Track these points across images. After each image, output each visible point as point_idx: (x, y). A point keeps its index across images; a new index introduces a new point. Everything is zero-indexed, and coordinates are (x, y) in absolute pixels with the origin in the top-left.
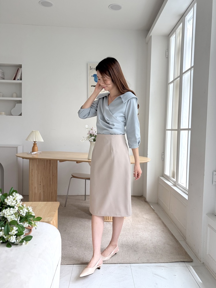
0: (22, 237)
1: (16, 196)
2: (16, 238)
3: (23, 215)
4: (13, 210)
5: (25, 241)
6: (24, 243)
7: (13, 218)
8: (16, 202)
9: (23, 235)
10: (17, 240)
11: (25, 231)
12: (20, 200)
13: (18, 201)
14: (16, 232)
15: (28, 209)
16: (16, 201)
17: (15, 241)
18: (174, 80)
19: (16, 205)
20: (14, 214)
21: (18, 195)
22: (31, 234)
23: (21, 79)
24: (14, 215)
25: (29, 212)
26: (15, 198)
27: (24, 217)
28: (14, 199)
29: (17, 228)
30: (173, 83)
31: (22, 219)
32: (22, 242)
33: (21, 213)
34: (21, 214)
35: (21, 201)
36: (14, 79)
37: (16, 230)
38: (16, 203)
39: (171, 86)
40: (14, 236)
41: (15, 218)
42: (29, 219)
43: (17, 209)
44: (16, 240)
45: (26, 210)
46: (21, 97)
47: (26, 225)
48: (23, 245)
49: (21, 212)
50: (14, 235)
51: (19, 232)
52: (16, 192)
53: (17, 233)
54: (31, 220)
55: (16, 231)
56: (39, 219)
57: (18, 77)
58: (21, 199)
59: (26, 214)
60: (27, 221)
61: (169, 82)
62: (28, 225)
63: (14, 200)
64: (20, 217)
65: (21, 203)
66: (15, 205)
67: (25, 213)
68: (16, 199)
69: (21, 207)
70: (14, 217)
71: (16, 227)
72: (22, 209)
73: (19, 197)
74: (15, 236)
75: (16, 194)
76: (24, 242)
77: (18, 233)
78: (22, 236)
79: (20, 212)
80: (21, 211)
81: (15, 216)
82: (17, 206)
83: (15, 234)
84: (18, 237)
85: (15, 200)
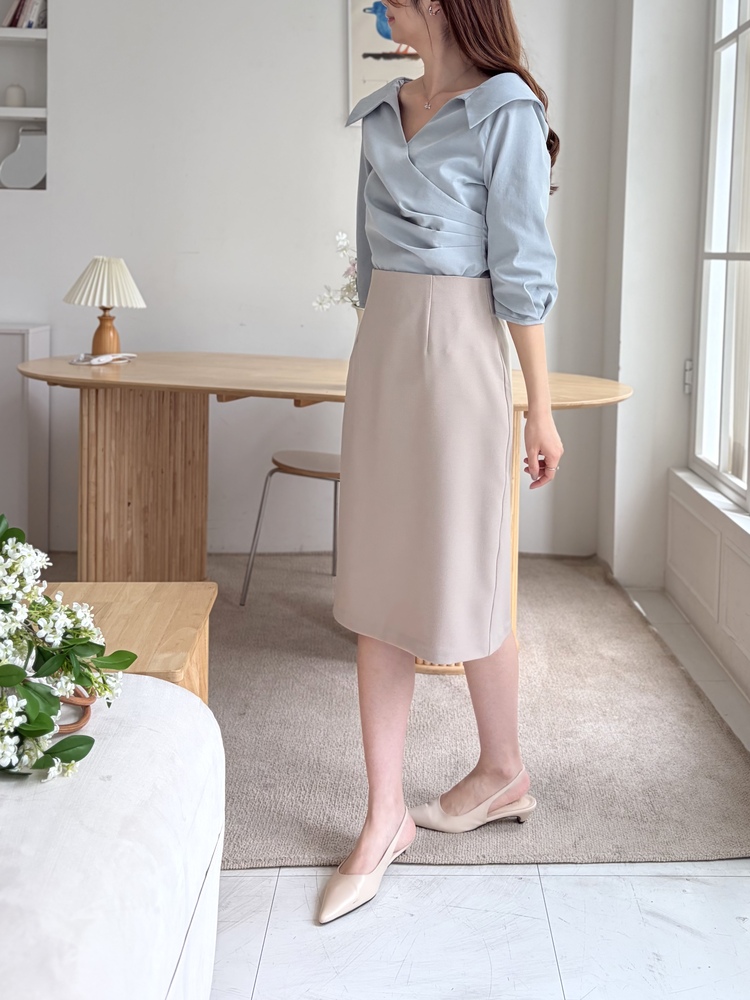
0: (47, 742)
1: (18, 555)
2: (19, 745)
3: (50, 644)
4: (6, 621)
5: (57, 762)
6: (53, 771)
7: (7, 657)
8: (17, 585)
9: (52, 733)
10: (25, 758)
11: (61, 717)
12: (39, 574)
13: (30, 580)
14: (19, 721)
15: (75, 613)
16: (21, 577)
17: (15, 760)
18: (741, 29)
19: (20, 595)
20: (11, 637)
21: (26, 549)
22: (87, 730)
23: (43, 23)
24: (10, 642)
25: (78, 629)
26: (14, 564)
27: (54, 650)
28: (10, 571)
29: (24, 702)
30: (735, 45)
31: (45, 660)
32: (44, 764)
33: (41, 634)
34: (43, 639)
35: (41, 578)
36: (14, 23)
37: (19, 709)
38: (21, 588)
39: (727, 57)
40: (7, 738)
41: (14, 654)
42: (79, 658)
43: (22, 613)
44: (20, 756)
45: (63, 621)
46: (42, 103)
47: (64, 686)
48: (50, 776)
49: (40, 628)
50: (11, 735)
51: (33, 717)
52: (21, 539)
53: (22, 725)
54: (86, 666)
55: (19, 714)
56: (123, 660)
57: (32, 14)
58: (42, 570)
59: (64, 637)
60: (69, 668)
61: (717, 40)
62: (71, 687)
63: (9, 574)
64: (38, 649)
65: (40, 585)
66: (14, 596)
67: (60, 632)
68: (20, 571)
69: (44, 607)
70: (9, 652)
71: (19, 698)
72: (46, 615)
73: (33, 560)
74: (16, 739)
75: (20, 546)
76: (53, 764)
77: (29, 721)
78: (47, 736)
79: (35, 628)
80: (42, 622)
81: (15, 645)
82: (23, 602)
83: (12, 730)
84: (28, 744)
85: (14, 576)
